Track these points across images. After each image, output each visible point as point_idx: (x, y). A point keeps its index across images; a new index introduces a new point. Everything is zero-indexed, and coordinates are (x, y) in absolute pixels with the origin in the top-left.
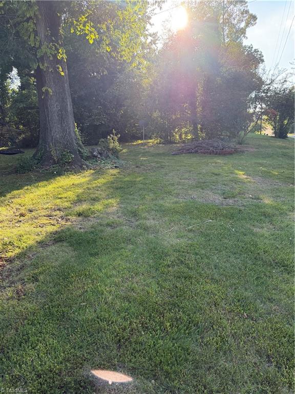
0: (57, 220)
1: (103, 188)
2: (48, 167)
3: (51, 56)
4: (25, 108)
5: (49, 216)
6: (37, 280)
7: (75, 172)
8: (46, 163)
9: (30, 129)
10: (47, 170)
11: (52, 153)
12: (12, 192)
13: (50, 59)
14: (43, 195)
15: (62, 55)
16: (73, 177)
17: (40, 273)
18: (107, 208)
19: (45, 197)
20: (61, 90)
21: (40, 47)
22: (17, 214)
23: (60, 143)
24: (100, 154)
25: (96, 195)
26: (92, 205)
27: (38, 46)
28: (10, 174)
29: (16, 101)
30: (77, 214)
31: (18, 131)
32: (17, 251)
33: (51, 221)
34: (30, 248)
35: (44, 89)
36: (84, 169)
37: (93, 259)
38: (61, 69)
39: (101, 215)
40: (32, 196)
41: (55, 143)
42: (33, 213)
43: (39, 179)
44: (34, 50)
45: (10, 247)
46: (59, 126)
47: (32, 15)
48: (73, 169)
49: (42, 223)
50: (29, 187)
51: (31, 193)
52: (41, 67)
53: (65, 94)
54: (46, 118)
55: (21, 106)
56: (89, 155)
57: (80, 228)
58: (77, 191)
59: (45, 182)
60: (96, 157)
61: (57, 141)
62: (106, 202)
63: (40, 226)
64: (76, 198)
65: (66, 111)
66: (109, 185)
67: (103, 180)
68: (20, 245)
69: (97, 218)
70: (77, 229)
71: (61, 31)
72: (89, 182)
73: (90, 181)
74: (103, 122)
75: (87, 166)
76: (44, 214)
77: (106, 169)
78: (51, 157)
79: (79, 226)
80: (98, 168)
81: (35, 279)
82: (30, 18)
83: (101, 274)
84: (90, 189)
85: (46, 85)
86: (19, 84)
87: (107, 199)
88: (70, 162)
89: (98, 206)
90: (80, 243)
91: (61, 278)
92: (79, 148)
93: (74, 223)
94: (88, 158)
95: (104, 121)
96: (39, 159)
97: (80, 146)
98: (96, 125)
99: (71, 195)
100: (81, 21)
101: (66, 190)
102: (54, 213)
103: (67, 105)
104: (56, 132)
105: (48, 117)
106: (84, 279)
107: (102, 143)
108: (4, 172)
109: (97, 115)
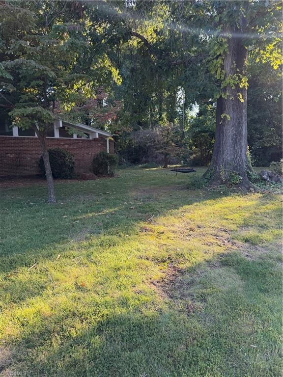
0: (223, 242)
1: (273, 215)
2: (216, 187)
3: (233, 85)
4: (200, 132)
5: (215, 236)
6: (205, 301)
7: (242, 194)
8: (215, 183)
9: (201, 150)
10: (214, 189)
11: (221, 174)
12: (184, 206)
13: (233, 88)
14: (210, 214)
15: (244, 84)
16: (240, 199)
17: (208, 294)
18: (277, 238)
19: (212, 215)
20: (238, 116)
21: (224, 79)
22: (187, 228)
23: (230, 164)
24: (270, 177)
25: (265, 222)
26: (260, 232)
27: (223, 78)
28: (182, 189)
29: (193, 126)
30: (244, 239)
31: (191, 151)
32: (188, 265)
33: (218, 242)
34: (199, 264)
35: (222, 116)
36: (251, 192)
37: (262, 295)
38: (241, 97)
39: (271, 246)
40: (200, 212)
41: (225, 165)
42: (201, 230)
43: (207, 197)
44: (218, 82)
45: (182, 259)
46: (231, 149)
47: (222, 52)
48: (240, 190)
49: (209, 241)
50: (198, 204)
51: (200, 209)
52: (223, 96)
53: (242, 119)
54: (220, 142)
55: (197, 130)
56: (258, 177)
57: (247, 256)
58: (244, 214)
59: (212, 200)
60: (265, 180)
61: (228, 162)
62: (276, 232)
63: (207, 244)
64: (243, 222)
65: (241, 135)
66: (279, 213)
67: (272, 206)
68: (190, 259)
69: (266, 248)
70: (243, 256)
71: (246, 62)
72: (257, 207)
73: (257, 205)
74: (274, 144)
75: (255, 189)
76: (211, 232)
77: (276, 194)
78: (219, 178)
79: (246, 254)
80: (266, 191)
81: (203, 298)
82: (220, 55)
83: (273, 318)
84: (258, 214)
85: (225, 112)
86: (198, 111)
87: (276, 228)
88: (237, 184)
89: (266, 235)
90: (248, 273)
91: (229, 307)
92: (248, 170)
93: (241, 249)
94: (256, 181)
95: (276, 143)
96: (208, 179)
97: (249, 168)
98: (266, 146)
99: (238, 217)
100: (268, 50)
101: (232, 212)
102: (221, 234)
103: (242, 129)
104: (227, 154)
105: (223, 141)
106: (253, 316)
107: (274, 166)
108: (178, 187)
109: (268, 137)
